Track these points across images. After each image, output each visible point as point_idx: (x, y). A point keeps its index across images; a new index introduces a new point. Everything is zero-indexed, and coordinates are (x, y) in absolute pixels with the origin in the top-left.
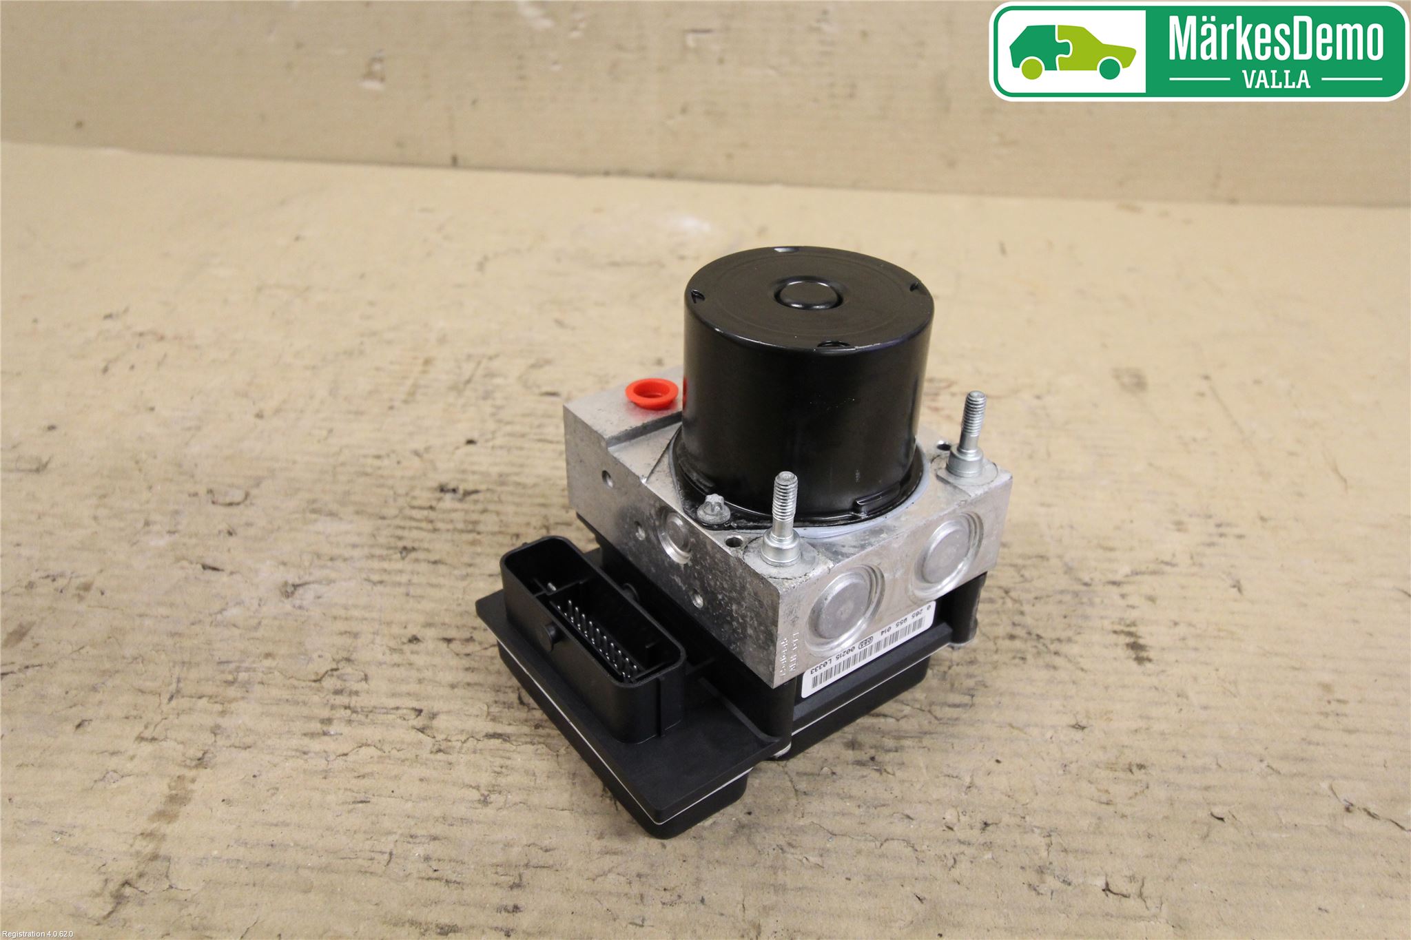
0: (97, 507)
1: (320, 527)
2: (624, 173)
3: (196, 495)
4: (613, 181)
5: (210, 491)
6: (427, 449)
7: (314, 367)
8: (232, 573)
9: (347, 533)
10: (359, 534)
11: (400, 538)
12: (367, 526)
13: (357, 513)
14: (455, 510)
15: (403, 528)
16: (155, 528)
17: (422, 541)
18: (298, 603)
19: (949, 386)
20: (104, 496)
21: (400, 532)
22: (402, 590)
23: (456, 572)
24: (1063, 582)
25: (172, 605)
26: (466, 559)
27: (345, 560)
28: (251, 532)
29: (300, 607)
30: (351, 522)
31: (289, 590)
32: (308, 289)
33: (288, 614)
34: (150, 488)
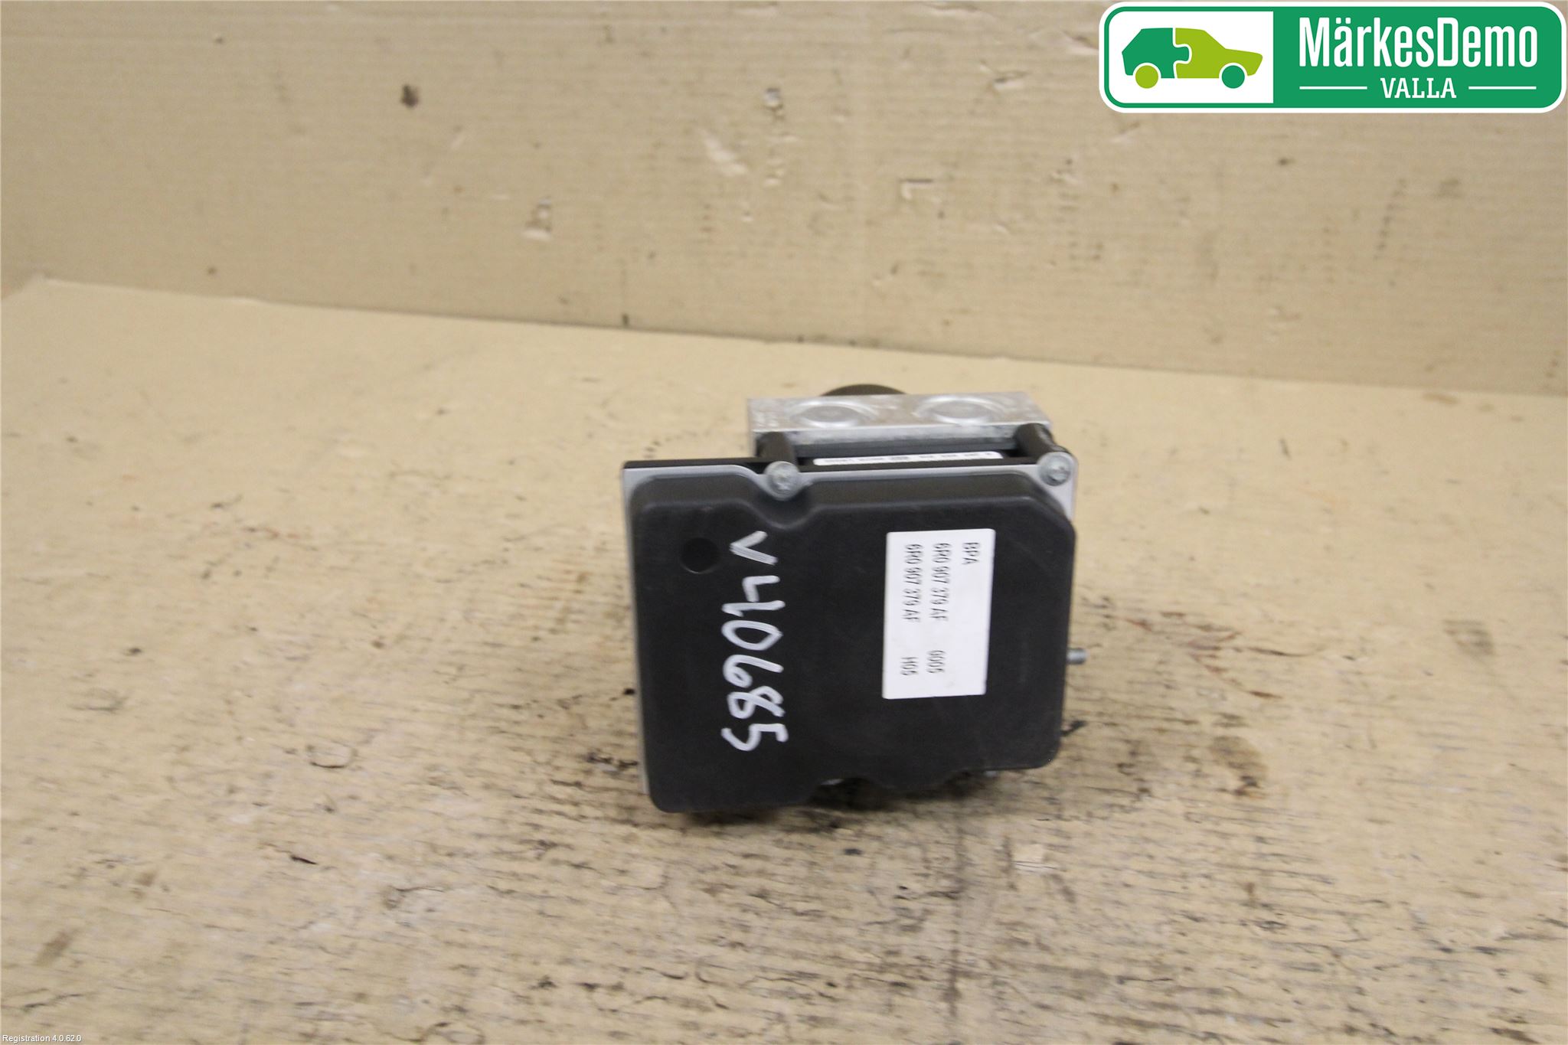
0: (175, 763)
1: (437, 805)
2: (820, 339)
3: (291, 752)
4: (809, 349)
5: (310, 748)
6: (576, 698)
7: (447, 581)
8: (327, 868)
9: (473, 816)
10: (486, 819)
11: (537, 827)
12: (495, 806)
13: (487, 787)
14: (607, 789)
15: (540, 812)
16: (240, 797)
17: (561, 832)
18: (403, 916)
19: (1231, 637)
20: (185, 749)
21: (536, 819)
22: (535, 905)
23: (605, 882)
24: (1414, 945)
25: (248, 913)
26: (618, 864)
27: (468, 855)
28: (356, 808)
29: (407, 925)
30: (478, 800)
31: (392, 899)
32: (448, 477)
33: (390, 934)
34: (239, 739)
